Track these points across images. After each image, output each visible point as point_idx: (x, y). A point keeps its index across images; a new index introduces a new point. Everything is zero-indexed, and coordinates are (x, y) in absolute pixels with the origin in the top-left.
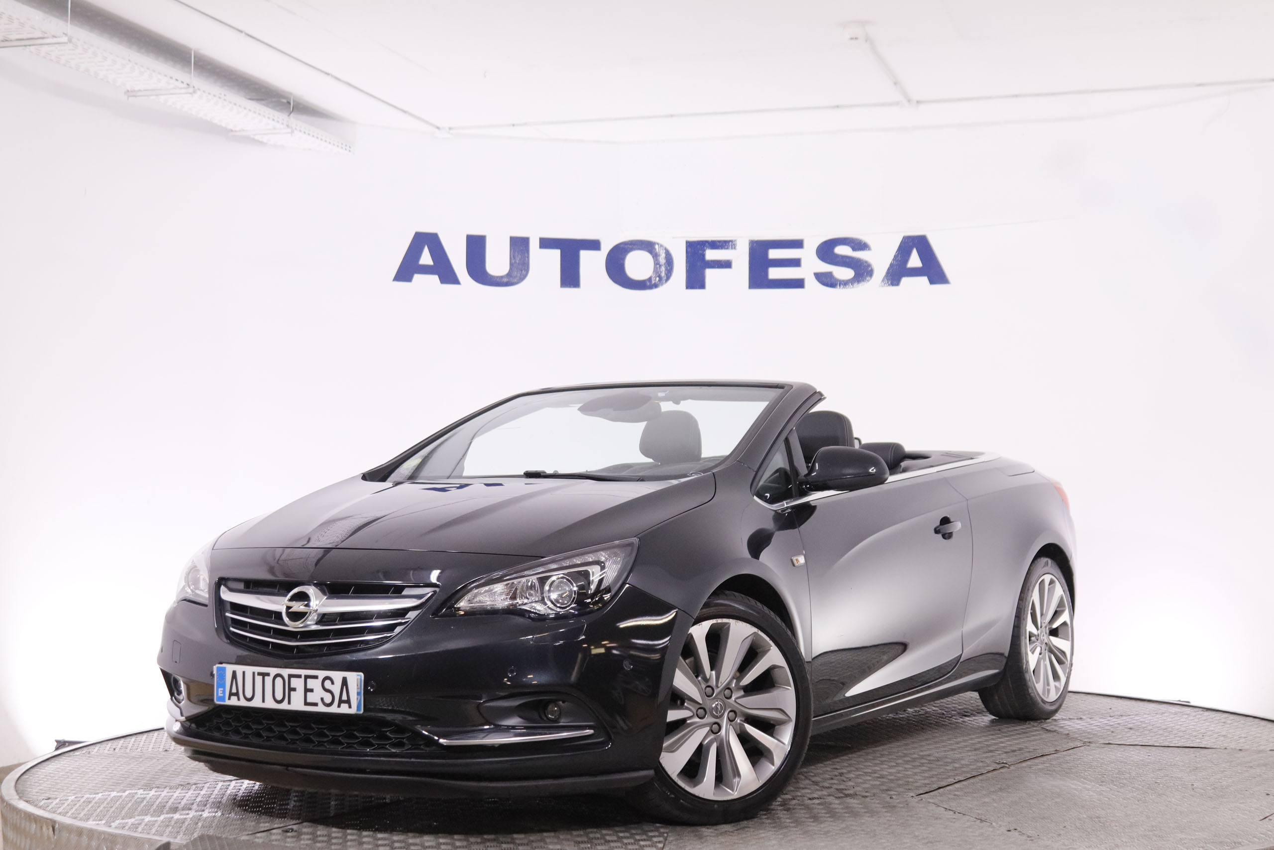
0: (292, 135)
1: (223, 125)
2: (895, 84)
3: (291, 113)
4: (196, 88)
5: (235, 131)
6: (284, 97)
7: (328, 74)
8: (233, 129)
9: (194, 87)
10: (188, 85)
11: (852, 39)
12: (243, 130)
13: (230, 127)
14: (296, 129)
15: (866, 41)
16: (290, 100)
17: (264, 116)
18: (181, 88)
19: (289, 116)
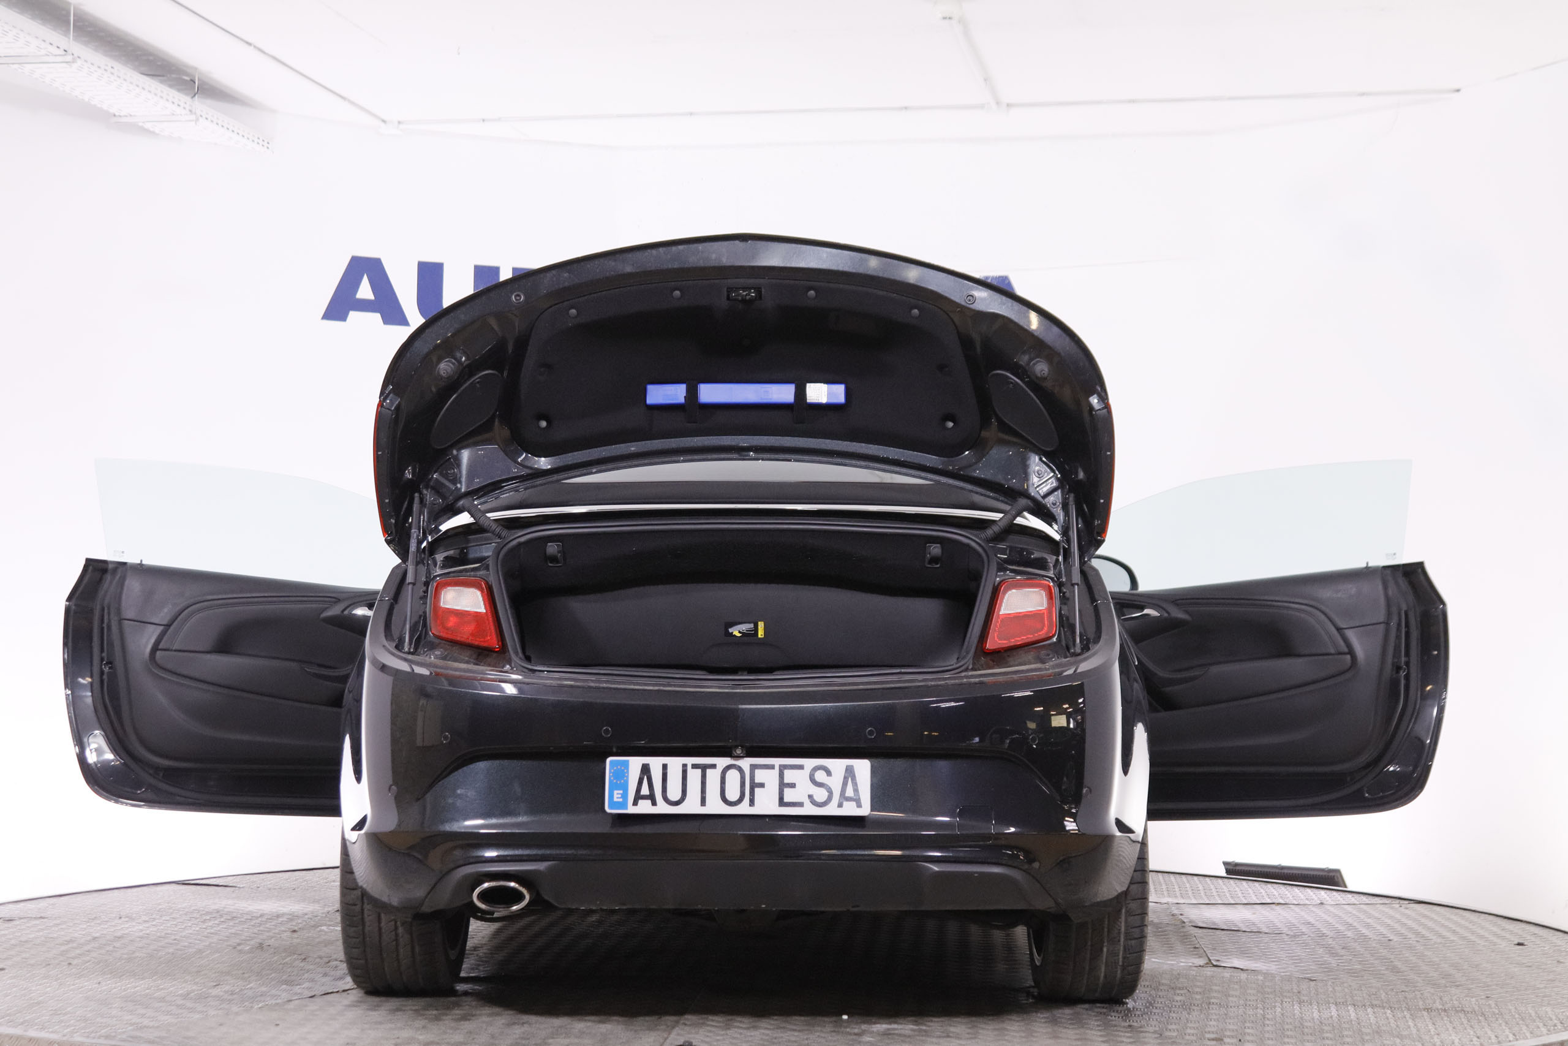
0: (196, 124)
1: (105, 107)
2: (985, 80)
3: (195, 95)
4: (76, 55)
5: (120, 116)
6: (187, 74)
7: (249, 44)
8: (117, 114)
9: (73, 54)
10: (65, 51)
11: (945, 18)
12: (131, 115)
13: (112, 111)
14: (201, 116)
15: (959, 22)
16: (195, 77)
17: (162, 97)
18: (56, 55)
19: (192, 97)
